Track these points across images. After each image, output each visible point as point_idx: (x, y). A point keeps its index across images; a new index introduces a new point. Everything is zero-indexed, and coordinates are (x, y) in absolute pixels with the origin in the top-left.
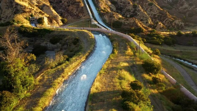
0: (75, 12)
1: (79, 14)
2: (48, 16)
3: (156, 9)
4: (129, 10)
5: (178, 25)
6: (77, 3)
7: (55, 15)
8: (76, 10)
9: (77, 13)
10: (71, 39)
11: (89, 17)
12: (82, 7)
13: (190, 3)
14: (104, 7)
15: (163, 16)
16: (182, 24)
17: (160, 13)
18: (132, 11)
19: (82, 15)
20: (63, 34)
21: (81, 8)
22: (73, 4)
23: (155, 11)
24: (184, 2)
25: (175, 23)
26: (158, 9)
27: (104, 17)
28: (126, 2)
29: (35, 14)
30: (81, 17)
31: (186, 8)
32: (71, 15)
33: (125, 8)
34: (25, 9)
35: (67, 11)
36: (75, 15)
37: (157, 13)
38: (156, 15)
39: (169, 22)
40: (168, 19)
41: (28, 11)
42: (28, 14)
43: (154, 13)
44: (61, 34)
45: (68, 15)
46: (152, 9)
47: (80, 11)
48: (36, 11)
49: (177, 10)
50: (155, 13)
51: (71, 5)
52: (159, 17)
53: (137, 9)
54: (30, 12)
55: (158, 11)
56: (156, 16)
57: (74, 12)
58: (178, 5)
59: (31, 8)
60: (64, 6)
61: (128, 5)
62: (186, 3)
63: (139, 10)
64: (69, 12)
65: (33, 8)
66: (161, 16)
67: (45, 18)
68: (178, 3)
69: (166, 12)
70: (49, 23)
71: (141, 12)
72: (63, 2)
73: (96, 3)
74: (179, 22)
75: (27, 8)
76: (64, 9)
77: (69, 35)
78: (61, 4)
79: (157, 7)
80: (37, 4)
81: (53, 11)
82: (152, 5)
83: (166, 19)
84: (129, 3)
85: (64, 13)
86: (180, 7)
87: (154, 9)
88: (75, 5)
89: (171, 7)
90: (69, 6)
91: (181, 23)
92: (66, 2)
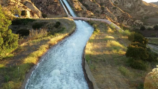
0: (54, 11)
1: (56, 12)
2: (30, 10)
3: (120, 12)
4: (98, 11)
5: (138, 24)
6: (55, 3)
7: (37, 10)
8: (54, 9)
9: (55, 11)
10: (53, 24)
11: (66, 14)
12: (60, 7)
13: (145, 8)
14: (78, 7)
15: (125, 17)
16: (141, 24)
17: (122, 15)
18: (100, 12)
19: (60, 12)
20: (44, 21)
21: (58, 7)
22: (52, 4)
23: (119, 14)
24: (140, 8)
25: (136, 22)
26: (121, 12)
27: (79, 14)
28: (95, 5)
29: (18, 8)
30: (58, 14)
31: (142, 13)
32: (50, 13)
33: (95, 10)
34: (10, 3)
35: (47, 9)
36: (53, 13)
37: (120, 15)
38: (119, 16)
39: (131, 22)
40: (130, 19)
41: (12, 5)
42: (12, 7)
43: (117, 15)
44: (42, 21)
45: (48, 13)
46: (116, 12)
47: (58, 10)
48: (20, 5)
49: (135, 14)
50: (119, 15)
51: (50, 5)
52: (122, 18)
53: (105, 11)
54: (15, 5)
55: (121, 13)
56: (120, 18)
57: (52, 11)
58: (136, 10)
59: (15, 3)
60: (43, 6)
61: (97, 7)
62: (142, 9)
63: (106, 11)
64: (48, 10)
65: (17, 3)
66: (124, 17)
67: (27, 11)
68: (136, 8)
69: (128, 14)
70: (31, 16)
71: (108, 12)
72: (43, 3)
73: (71, 4)
74: (139, 21)
75: (12, 2)
76: (44, 9)
77: (50, 22)
78: (41, 4)
79: (120, 10)
80: (21, 1)
81: (35, 7)
82: (116, 9)
83: (128, 20)
84: (98, 6)
85: (44, 11)
86: (138, 12)
87: (118, 12)
88: (53, 5)
89: (131, 12)
90: (48, 6)
91: (141, 22)
92: (45, 3)
